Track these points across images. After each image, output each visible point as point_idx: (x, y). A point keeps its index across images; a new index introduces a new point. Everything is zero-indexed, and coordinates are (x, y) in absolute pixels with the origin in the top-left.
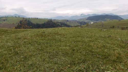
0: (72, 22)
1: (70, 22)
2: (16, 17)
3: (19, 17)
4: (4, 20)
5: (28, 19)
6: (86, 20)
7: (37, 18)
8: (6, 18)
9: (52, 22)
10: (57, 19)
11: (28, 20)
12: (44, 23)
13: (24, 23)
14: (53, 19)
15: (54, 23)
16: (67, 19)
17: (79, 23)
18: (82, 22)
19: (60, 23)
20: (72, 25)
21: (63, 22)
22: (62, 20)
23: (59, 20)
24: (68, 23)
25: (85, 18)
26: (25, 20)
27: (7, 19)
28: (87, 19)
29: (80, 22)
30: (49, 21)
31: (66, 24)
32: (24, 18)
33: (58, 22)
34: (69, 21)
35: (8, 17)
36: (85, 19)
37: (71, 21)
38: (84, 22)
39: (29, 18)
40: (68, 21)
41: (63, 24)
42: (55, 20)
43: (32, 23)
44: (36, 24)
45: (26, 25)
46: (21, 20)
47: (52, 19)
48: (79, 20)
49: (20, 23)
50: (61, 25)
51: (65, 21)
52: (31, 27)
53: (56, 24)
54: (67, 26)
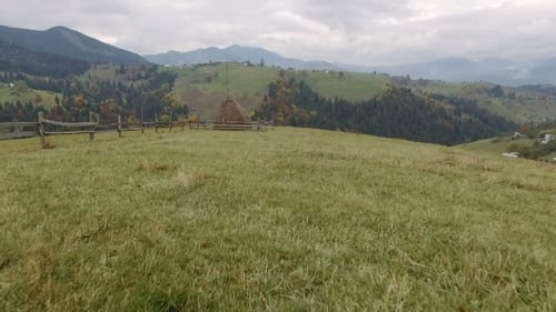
0: (521, 99)
2: (249, 64)
3: (262, 65)
4: (209, 80)
7: (341, 74)
8: (214, 69)
9: (412, 96)
11: (298, 82)
12: (370, 103)
13: (287, 94)
14: (414, 77)
15: (423, 102)
16: (496, 83)
19: (451, 101)
20: (521, 118)
21: (470, 97)
24: (497, 107)
26: (287, 79)
27: (216, 75)
30: (394, 91)
31: (484, 111)
32: (282, 73)
33: (441, 98)
34: (506, 92)
35: (218, 63)
37: (517, 95)
39: (304, 73)
40: (497, 91)
41: (466, 111)
42: (423, 83)
43: (316, 95)
44: (333, 102)
45: (294, 106)
46: (275, 81)
47: (408, 77)
49: (272, 94)
50: (458, 113)
51: (479, 91)
52: (314, 113)
53: (428, 108)
54: (485, 121)
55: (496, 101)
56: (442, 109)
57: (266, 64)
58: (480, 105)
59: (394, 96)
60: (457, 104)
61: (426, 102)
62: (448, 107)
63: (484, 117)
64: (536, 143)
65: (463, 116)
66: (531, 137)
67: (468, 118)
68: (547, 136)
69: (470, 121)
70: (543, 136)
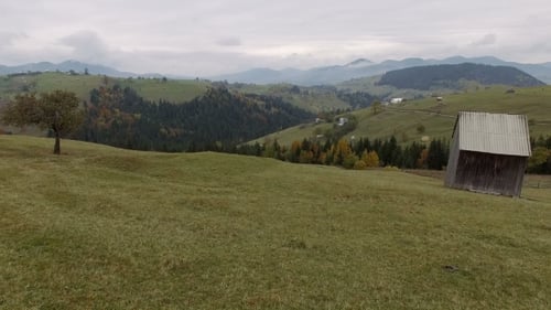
0: (313, 95)
1: (306, 93)
2: (73, 73)
3: (86, 73)
4: (25, 89)
5: (125, 81)
6: (378, 87)
7: (165, 79)
8: (33, 79)
9: (229, 95)
10: (249, 83)
11: (123, 88)
12: (192, 103)
13: (110, 100)
14: (231, 82)
15: (238, 100)
16: (294, 83)
17: (344, 100)
18: (358, 93)
19: (262, 98)
20: (315, 108)
21: (278, 95)
22: (273, 88)
23: (259, 88)
24: (297, 101)
25: (374, 77)
26: (111, 86)
27: (35, 84)
28: (380, 84)
29: (348, 95)
30: (213, 91)
31: (289, 105)
32: (106, 79)
33: (253, 96)
34: (302, 90)
35: (38, 73)
36: (372, 82)
37: (310, 92)
38: (367, 95)
39: (130, 80)
40: (295, 89)
41: (275, 106)
42: (239, 86)
43: (141, 100)
44: (158, 104)
45: (117, 110)
46: (98, 88)
47: (226, 83)
48: (345, 88)
49: (93, 100)
50: (268, 107)
51: (282, 91)
52: (138, 116)
53: (244, 104)
54: (290, 113)
55: (296, 97)
56: (256, 105)
57: (90, 72)
58: (285, 100)
59: (214, 96)
60: (267, 101)
61: (242, 100)
62: (260, 103)
63: (289, 109)
64: (335, 126)
65: (273, 110)
66: (330, 121)
67: (277, 110)
68: (342, 119)
69: (279, 113)
70: (338, 120)
